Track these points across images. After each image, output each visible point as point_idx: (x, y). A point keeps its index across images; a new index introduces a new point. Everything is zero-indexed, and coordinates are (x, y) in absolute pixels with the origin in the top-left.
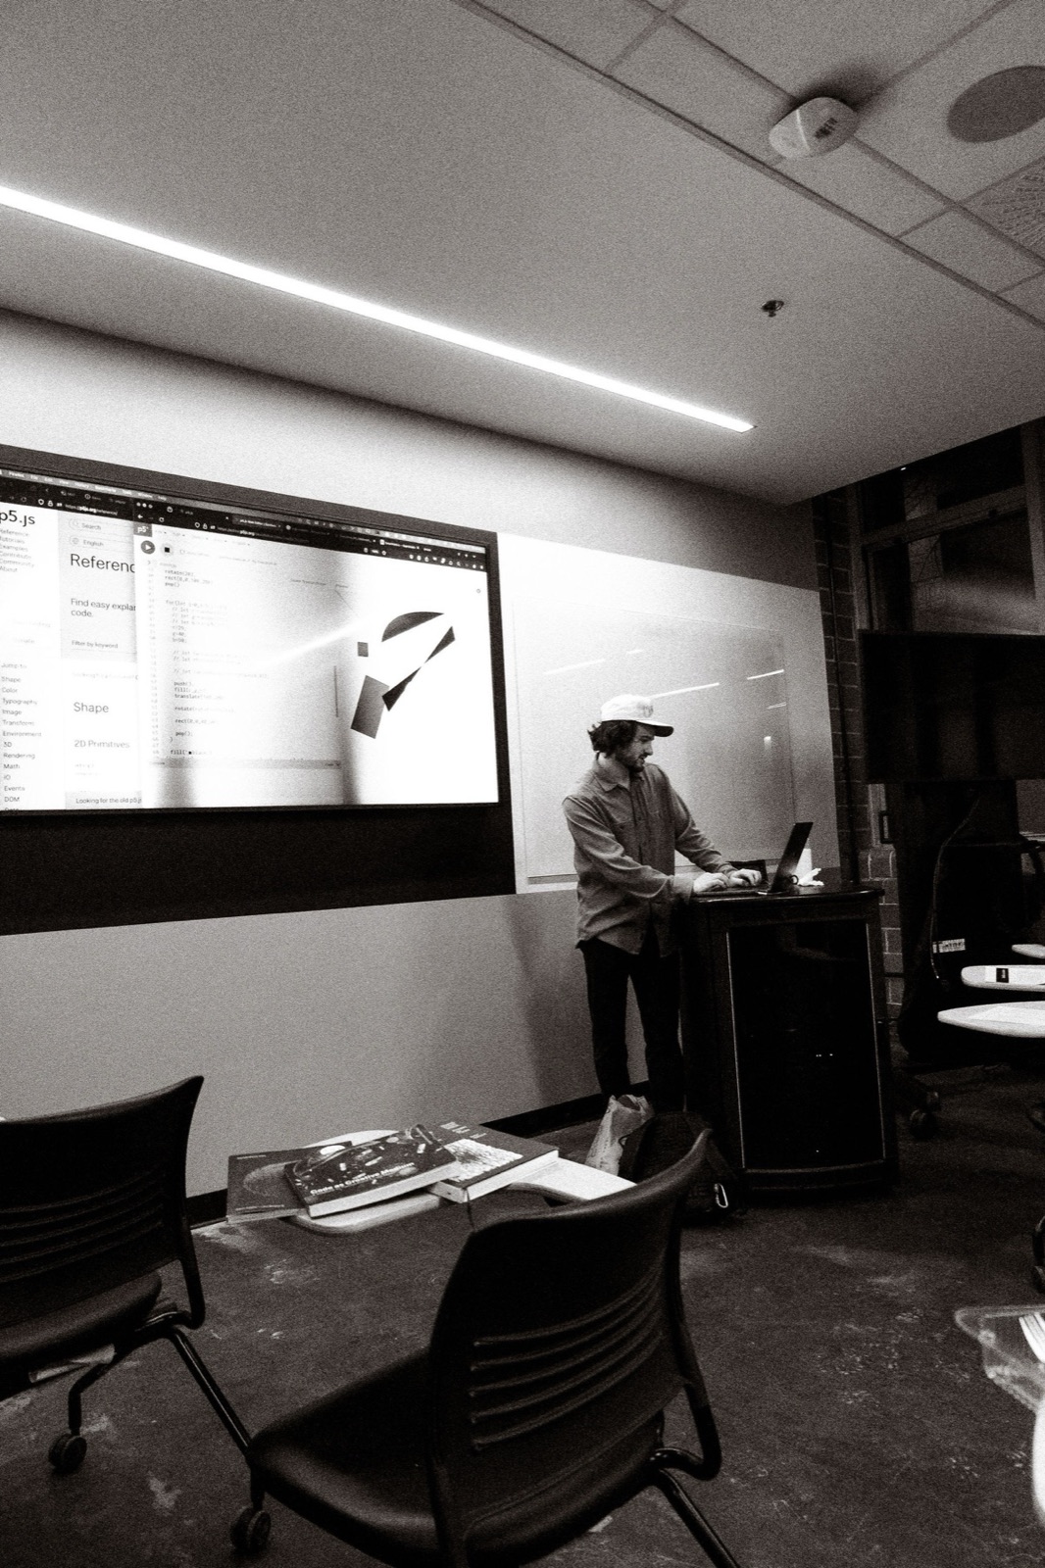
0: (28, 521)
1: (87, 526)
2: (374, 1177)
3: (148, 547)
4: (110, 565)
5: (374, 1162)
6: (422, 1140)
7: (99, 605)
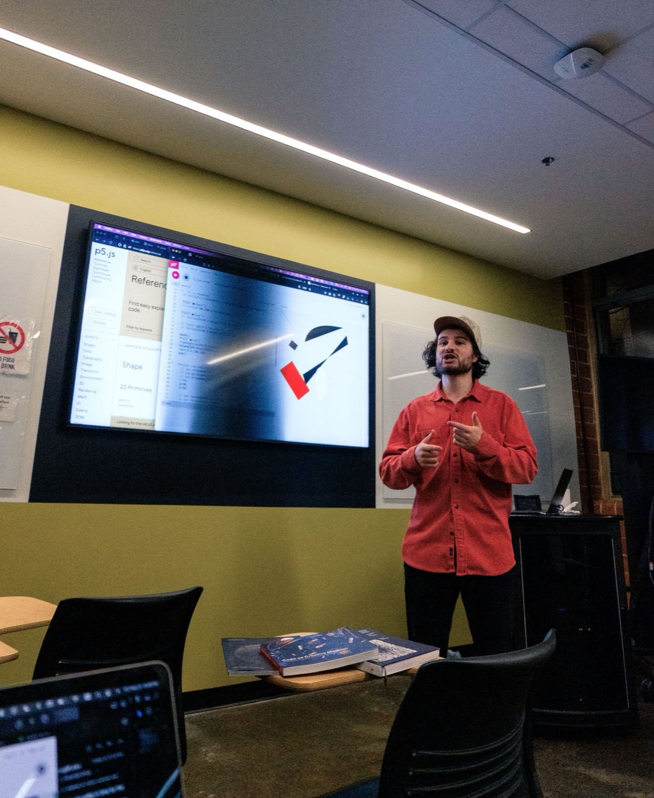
0: (111, 255)
1: (143, 260)
2: (323, 655)
3: (175, 275)
4: (153, 283)
5: (321, 646)
6: (351, 636)
7: (144, 306)
